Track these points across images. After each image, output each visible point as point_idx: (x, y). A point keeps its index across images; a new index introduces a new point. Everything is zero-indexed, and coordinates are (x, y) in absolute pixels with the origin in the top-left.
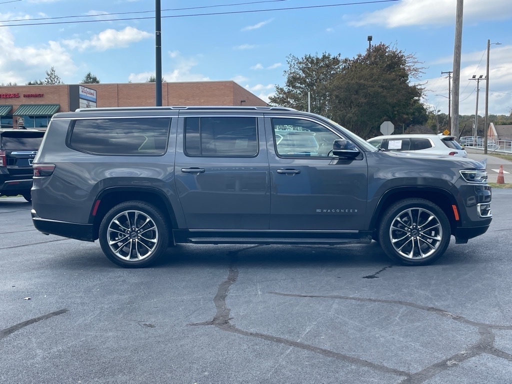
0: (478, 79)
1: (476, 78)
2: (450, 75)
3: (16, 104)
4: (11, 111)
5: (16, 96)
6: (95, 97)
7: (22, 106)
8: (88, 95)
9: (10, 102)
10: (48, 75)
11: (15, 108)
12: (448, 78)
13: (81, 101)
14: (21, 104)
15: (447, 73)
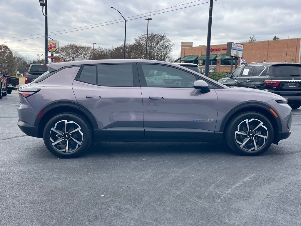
3: (219, 53)
4: (216, 57)
5: (219, 50)
6: (242, 48)
7: (221, 54)
8: (237, 47)
9: (216, 53)
10: (251, 38)
11: (218, 55)
13: (232, 50)
14: (221, 53)
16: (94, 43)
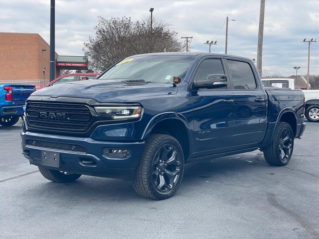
0: (210, 44)
1: (209, 43)
2: (187, 39)
12: (186, 42)
15: (185, 38)
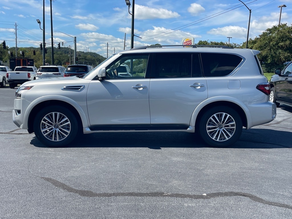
16: (229, 38)
